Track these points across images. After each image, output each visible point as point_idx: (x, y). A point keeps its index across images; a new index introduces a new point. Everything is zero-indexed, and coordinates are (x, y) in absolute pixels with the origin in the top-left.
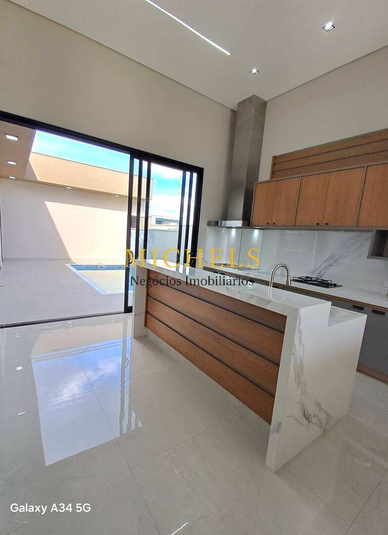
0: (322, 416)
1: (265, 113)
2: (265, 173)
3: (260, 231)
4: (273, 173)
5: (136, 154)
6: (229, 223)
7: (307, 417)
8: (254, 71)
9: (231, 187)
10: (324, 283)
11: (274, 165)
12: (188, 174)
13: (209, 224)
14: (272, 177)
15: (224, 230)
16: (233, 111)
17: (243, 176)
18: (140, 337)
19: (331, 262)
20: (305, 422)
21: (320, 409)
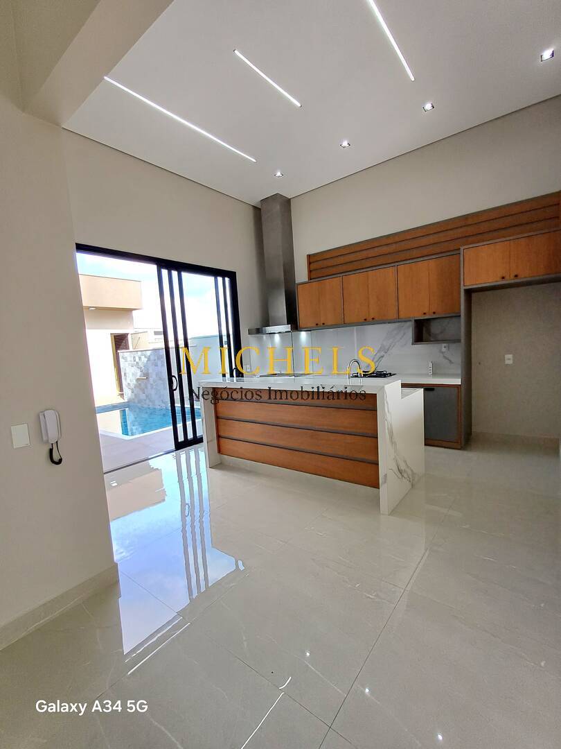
0: (410, 472)
1: (290, 210)
2: (301, 274)
3: (307, 334)
4: (310, 271)
5: (162, 264)
6: (270, 329)
7: (401, 472)
8: (279, 174)
9: (267, 288)
10: (381, 374)
11: (310, 263)
12: (220, 279)
13: (250, 332)
14: (310, 278)
15: (264, 337)
16: (255, 208)
17: (279, 274)
18: (215, 465)
19: (382, 353)
20: (400, 476)
21: (408, 467)
